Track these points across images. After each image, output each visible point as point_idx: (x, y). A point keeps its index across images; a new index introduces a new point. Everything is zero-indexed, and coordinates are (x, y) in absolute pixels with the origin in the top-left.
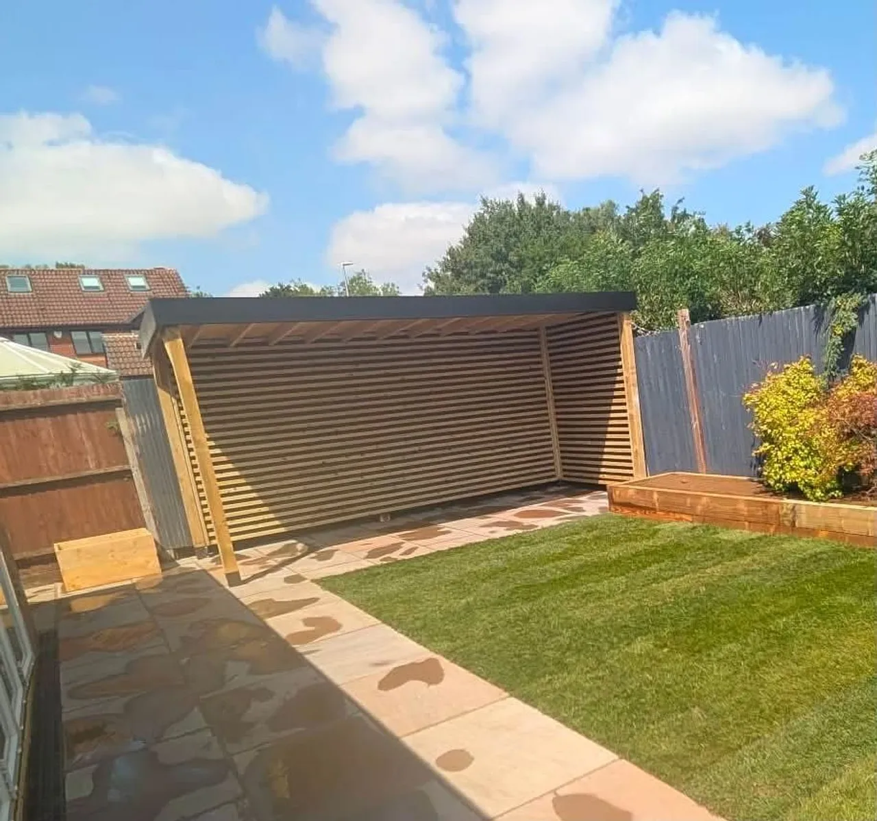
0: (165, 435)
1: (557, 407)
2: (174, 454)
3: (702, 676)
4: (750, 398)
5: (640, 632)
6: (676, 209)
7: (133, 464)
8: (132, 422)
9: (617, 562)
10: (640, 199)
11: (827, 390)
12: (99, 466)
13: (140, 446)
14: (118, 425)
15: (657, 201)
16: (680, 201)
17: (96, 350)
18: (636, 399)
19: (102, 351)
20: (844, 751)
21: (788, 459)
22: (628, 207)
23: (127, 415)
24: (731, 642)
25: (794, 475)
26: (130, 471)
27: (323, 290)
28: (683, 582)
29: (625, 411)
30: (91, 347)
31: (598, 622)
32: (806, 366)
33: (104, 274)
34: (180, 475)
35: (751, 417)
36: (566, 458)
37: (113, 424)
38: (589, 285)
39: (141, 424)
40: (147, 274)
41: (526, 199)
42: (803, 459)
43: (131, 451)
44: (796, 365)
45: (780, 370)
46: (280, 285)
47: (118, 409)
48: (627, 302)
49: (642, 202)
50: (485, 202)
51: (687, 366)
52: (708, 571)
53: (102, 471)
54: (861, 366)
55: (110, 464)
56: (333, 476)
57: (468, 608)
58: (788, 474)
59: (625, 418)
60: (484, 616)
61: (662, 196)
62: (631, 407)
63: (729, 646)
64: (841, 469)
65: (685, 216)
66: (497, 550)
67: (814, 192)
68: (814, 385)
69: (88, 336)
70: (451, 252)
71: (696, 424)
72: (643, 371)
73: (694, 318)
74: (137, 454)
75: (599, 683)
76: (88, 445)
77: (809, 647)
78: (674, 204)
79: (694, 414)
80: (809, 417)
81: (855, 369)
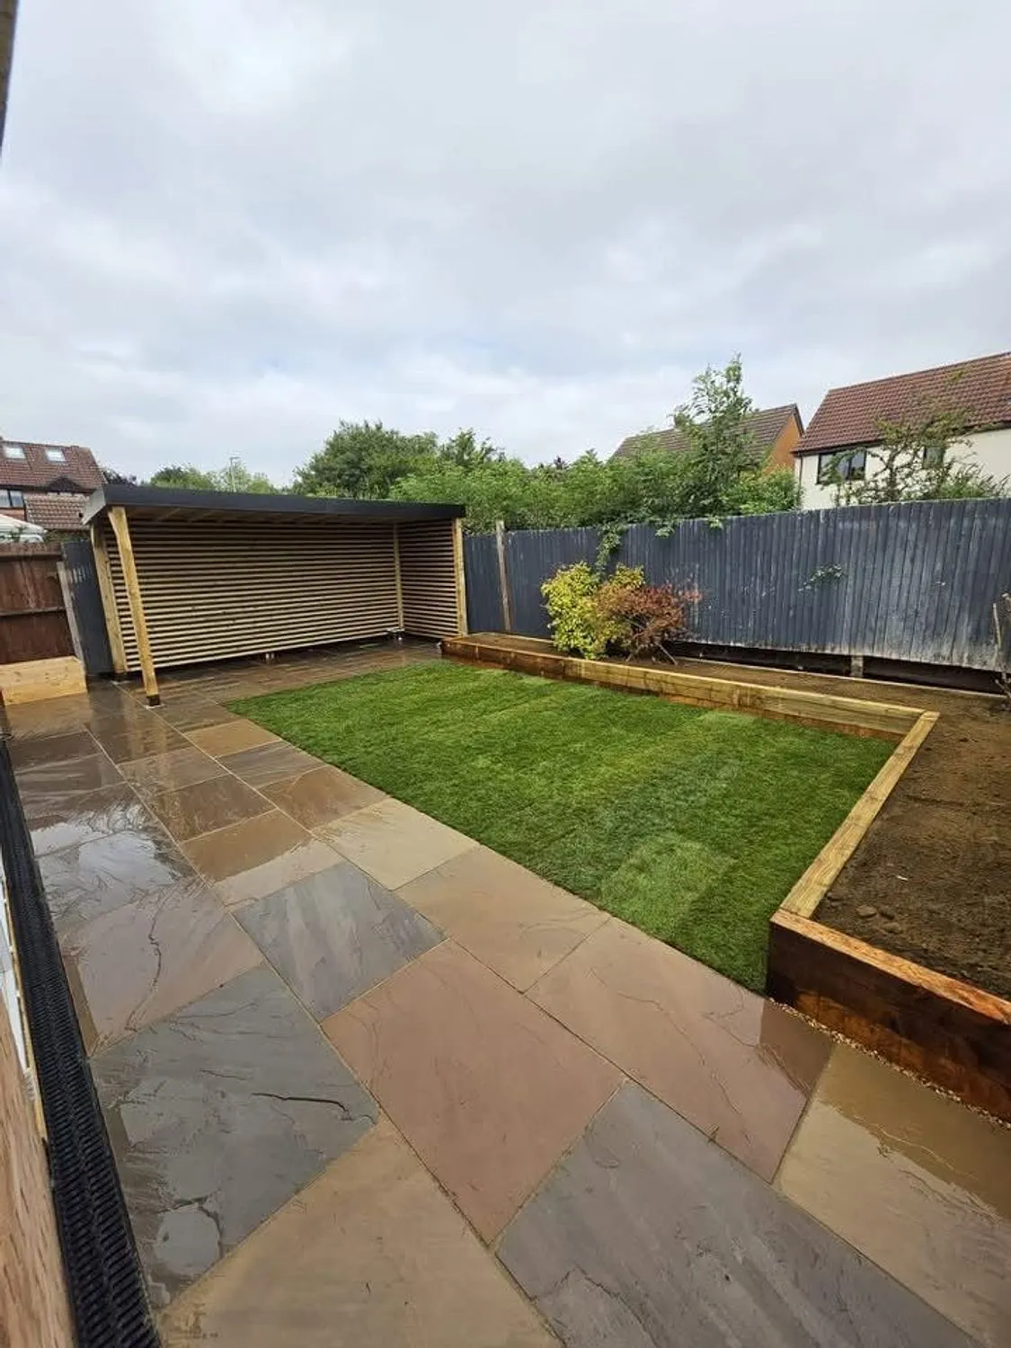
0: (98, 586)
1: (402, 580)
2: (103, 600)
3: (529, 786)
4: (545, 588)
5: (481, 752)
6: (484, 443)
7: (68, 605)
8: (70, 573)
9: (455, 697)
10: (459, 434)
11: (598, 586)
12: (38, 605)
13: (75, 594)
14: (58, 575)
15: (471, 437)
16: (488, 439)
17: (15, 505)
18: (462, 580)
19: (22, 506)
20: (632, 839)
21: (572, 631)
22: (450, 439)
23: (66, 568)
24: (545, 760)
25: (576, 642)
26: (64, 612)
27: (208, 473)
28: (504, 715)
29: (454, 587)
30: (11, 503)
31: (449, 743)
32: (584, 567)
33: (26, 447)
34: (107, 615)
35: (546, 600)
36: (408, 617)
37: (54, 574)
38: (430, 498)
39: (78, 575)
40: (64, 450)
41: (370, 425)
42: (582, 631)
43: (67, 596)
44: (578, 566)
45: (568, 569)
46: (172, 466)
47: (58, 563)
48: (460, 511)
49: (460, 437)
50: (342, 424)
51: (501, 561)
52: (521, 707)
53: (40, 610)
54: (621, 570)
55: (47, 605)
56: (231, 622)
57: (348, 730)
58: (572, 641)
59: (454, 592)
60: (363, 736)
61: (475, 434)
62: (459, 585)
63: (545, 763)
64: (609, 641)
65: (490, 450)
66: (362, 685)
67: (594, 452)
68: (590, 581)
69: (9, 494)
70: (316, 458)
71: (505, 600)
72: (468, 561)
73: (507, 529)
74: (72, 599)
75: (457, 789)
76: (31, 590)
77: (599, 765)
78: (484, 440)
79: (505, 594)
80: (587, 603)
81: (618, 573)
